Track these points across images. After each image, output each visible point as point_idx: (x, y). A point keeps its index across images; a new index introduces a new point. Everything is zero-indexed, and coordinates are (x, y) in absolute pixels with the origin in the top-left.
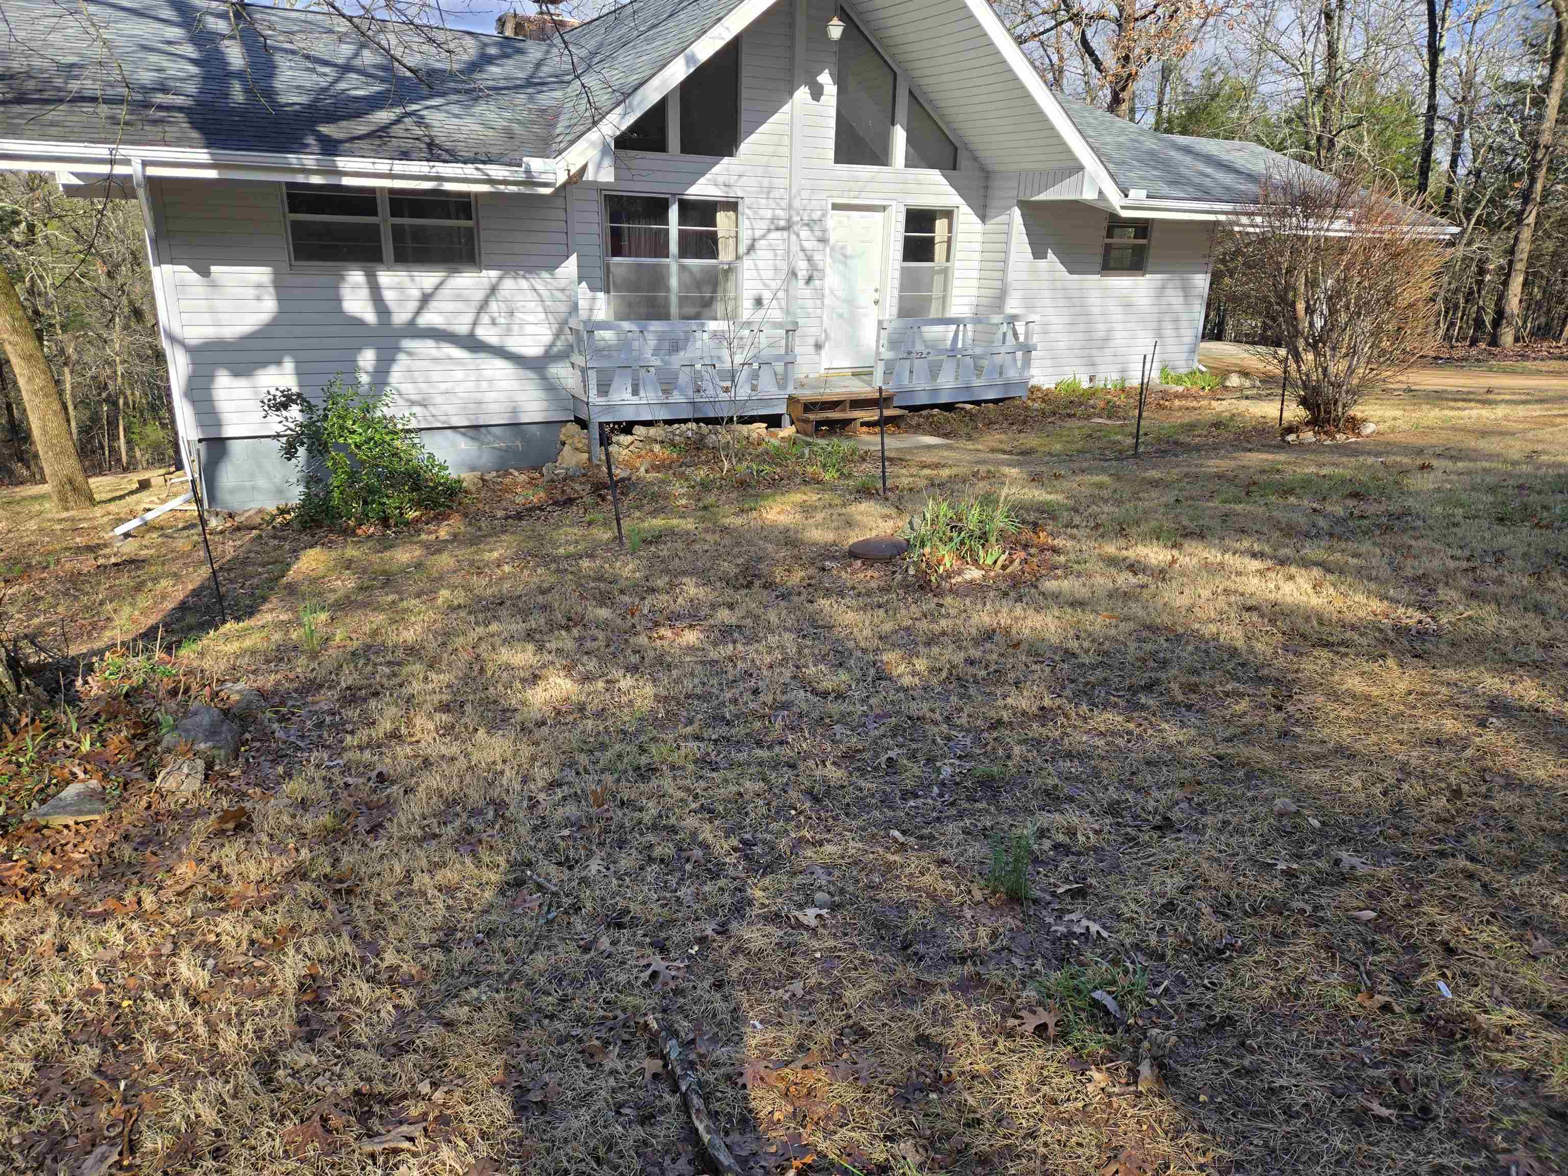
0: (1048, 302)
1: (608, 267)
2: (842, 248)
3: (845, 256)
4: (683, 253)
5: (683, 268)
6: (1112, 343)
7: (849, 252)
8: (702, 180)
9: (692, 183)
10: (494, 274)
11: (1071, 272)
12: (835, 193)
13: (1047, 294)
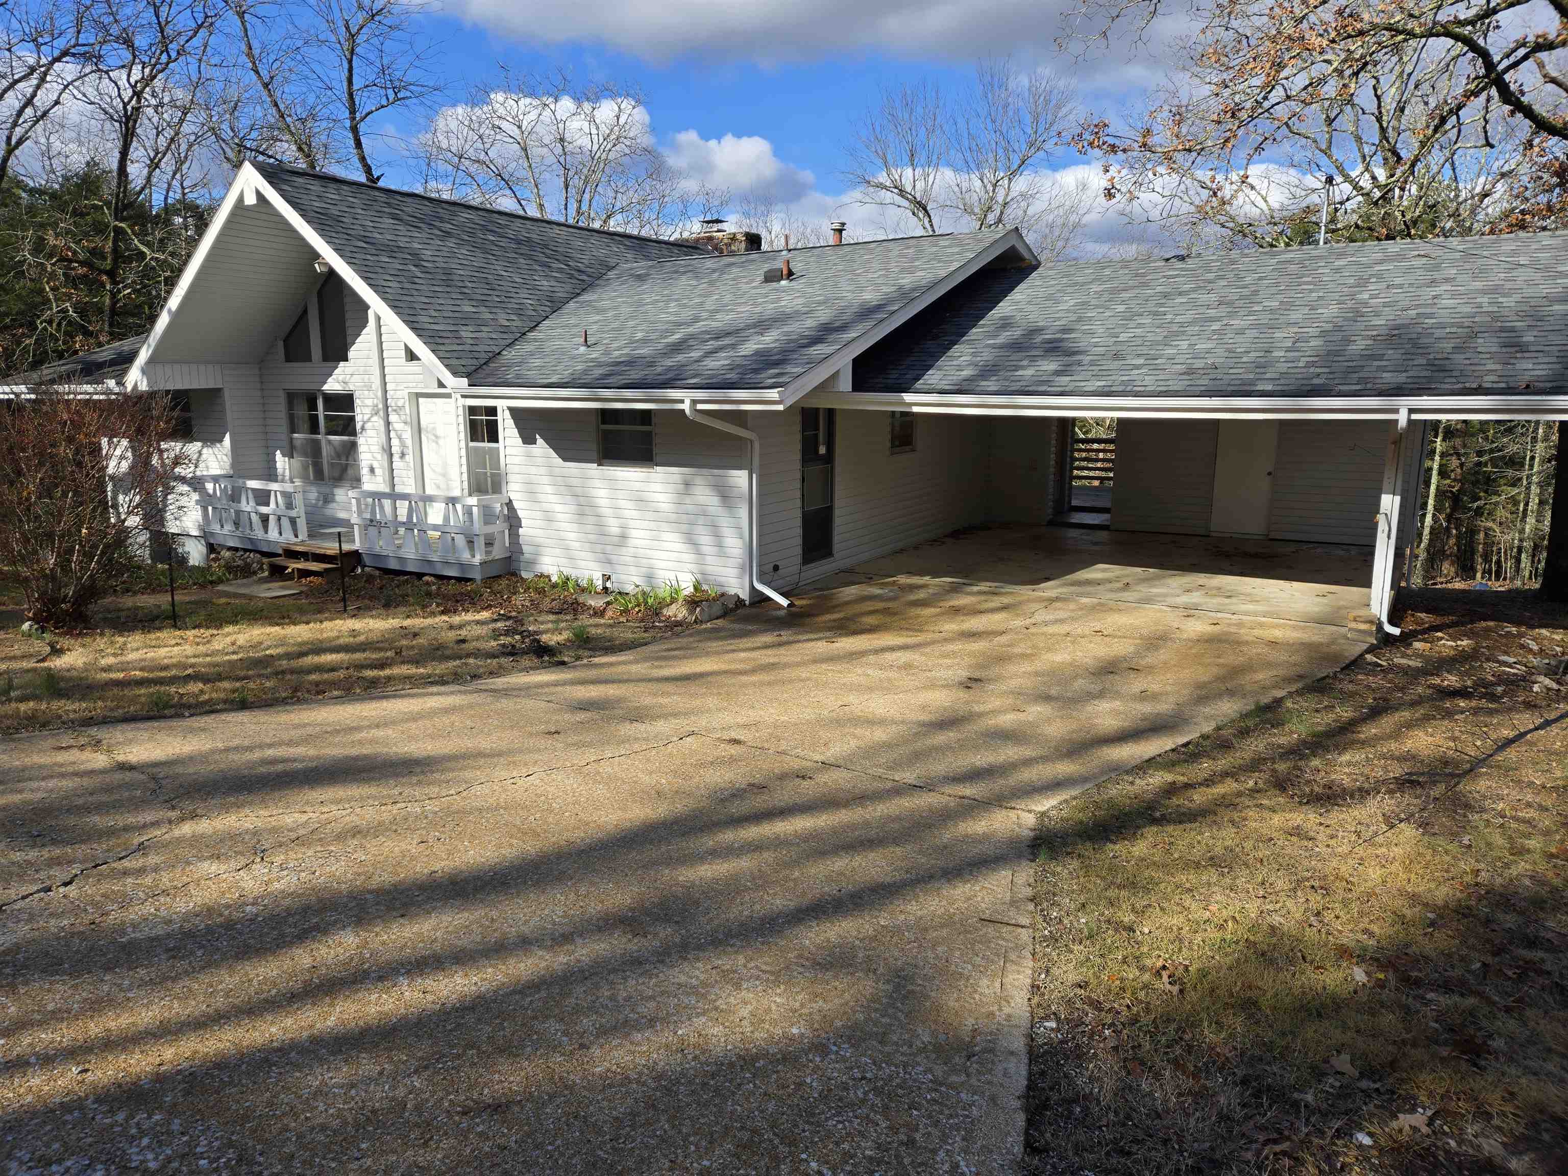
0: (549, 489)
1: (292, 439)
2: (434, 429)
3: (437, 437)
4: (329, 433)
5: (329, 442)
6: (632, 542)
7: (439, 433)
8: (330, 380)
9: (325, 383)
10: (199, 444)
11: (565, 460)
12: (411, 385)
13: (545, 479)
